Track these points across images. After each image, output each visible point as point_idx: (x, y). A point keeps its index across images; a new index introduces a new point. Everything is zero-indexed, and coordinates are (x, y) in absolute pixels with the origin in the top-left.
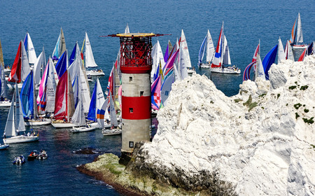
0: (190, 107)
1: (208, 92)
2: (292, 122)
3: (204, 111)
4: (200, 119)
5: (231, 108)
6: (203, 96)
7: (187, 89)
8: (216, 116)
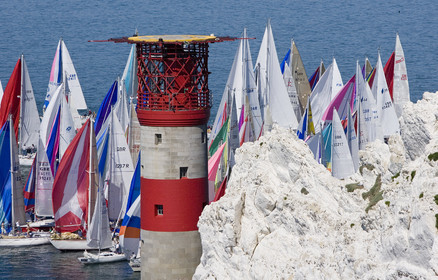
0: (260, 201)
1: (297, 168)
2: (428, 235)
3: (287, 211)
4: (280, 230)
5: (341, 205)
6: (288, 177)
7: (259, 161)
8: (310, 222)
